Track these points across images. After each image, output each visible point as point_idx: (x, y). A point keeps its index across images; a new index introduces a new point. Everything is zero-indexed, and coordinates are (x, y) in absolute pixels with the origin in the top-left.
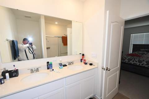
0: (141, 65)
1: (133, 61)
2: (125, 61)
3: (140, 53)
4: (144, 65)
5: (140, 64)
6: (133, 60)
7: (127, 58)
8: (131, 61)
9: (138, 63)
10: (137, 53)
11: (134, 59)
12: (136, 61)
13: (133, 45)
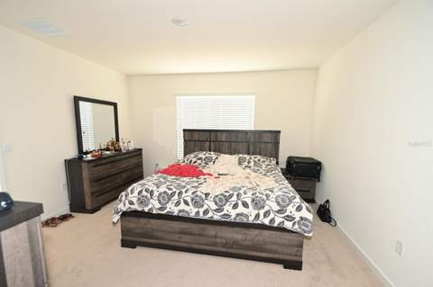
0: (201, 214)
1: (178, 204)
2: (150, 206)
3: (200, 159)
4: (210, 215)
5: (198, 213)
6: (176, 197)
7: (156, 194)
8: (169, 205)
9: (191, 206)
10: (194, 160)
11: (180, 193)
12: (186, 203)
13: (184, 130)
